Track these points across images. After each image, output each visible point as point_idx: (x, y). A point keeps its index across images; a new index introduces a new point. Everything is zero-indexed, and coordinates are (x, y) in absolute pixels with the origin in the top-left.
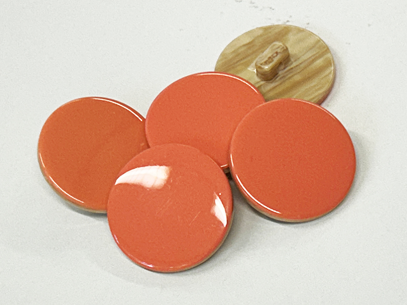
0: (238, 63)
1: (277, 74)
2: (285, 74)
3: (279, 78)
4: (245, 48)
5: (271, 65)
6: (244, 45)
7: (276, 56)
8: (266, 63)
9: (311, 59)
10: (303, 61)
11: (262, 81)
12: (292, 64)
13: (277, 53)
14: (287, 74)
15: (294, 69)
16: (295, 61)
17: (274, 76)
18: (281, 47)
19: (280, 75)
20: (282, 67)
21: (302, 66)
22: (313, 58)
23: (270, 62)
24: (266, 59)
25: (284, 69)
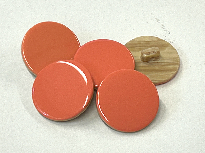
0: (137, 47)
1: (149, 61)
2: (152, 63)
3: (149, 63)
4: (145, 42)
5: (148, 55)
6: (145, 41)
7: (153, 53)
8: (146, 53)
9: (169, 63)
10: (164, 62)
11: (141, 60)
12: (159, 60)
13: (154, 52)
14: (154, 63)
15: (158, 63)
16: (161, 60)
17: (148, 61)
18: (157, 51)
19: (150, 62)
20: (154, 59)
21: (163, 64)
22: (170, 63)
23: (148, 54)
24: (147, 52)
25: (154, 61)
